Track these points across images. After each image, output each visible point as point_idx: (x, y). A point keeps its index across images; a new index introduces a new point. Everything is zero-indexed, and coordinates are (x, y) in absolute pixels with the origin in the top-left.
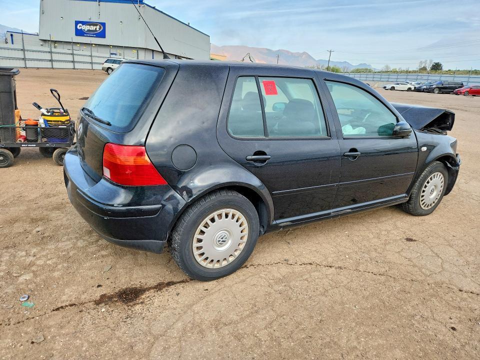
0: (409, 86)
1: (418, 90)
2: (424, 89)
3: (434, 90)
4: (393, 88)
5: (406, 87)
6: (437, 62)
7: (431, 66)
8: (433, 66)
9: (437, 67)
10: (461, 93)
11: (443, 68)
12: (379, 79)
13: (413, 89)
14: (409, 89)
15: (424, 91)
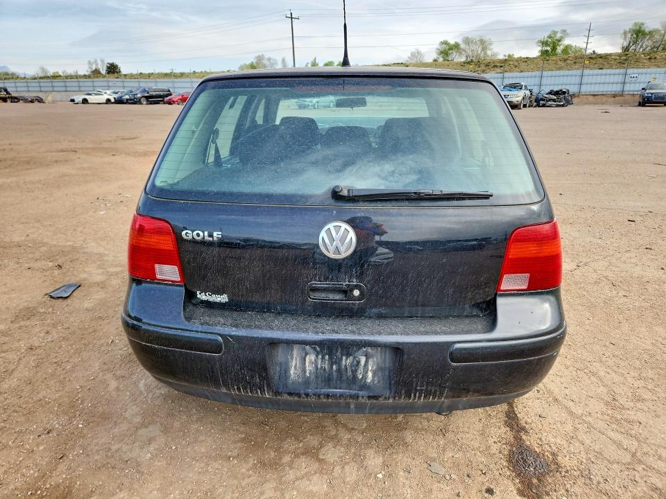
0: (105, 97)
1: (119, 101)
2: (127, 100)
3: (140, 100)
4: (85, 101)
5: (103, 98)
6: (111, 62)
7: (105, 68)
8: (108, 68)
9: (113, 69)
10: (174, 102)
11: (122, 70)
12: (51, 89)
13: (113, 100)
14: (108, 101)
15: (127, 102)
